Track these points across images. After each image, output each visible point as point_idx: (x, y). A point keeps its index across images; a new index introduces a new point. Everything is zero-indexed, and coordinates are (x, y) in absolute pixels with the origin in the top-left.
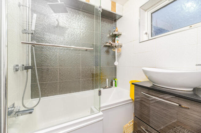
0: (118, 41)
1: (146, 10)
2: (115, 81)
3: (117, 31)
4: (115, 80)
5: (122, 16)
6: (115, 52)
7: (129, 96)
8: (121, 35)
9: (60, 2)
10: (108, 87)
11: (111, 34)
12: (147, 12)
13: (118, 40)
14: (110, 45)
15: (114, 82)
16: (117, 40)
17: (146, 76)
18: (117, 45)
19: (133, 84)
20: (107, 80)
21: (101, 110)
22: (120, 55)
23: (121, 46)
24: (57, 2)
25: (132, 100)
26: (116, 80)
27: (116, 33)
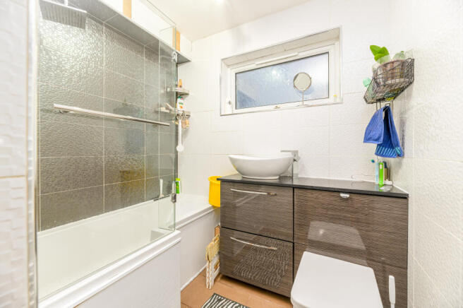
0: (182, 106)
1: (228, 66)
2: (177, 183)
3: (181, 86)
4: (175, 180)
5: (189, 61)
6: (177, 126)
7: (208, 202)
8: (187, 94)
9: (69, 5)
10: (163, 196)
11: (169, 90)
12: (229, 69)
13: (182, 104)
14: (168, 111)
15: (173, 185)
16: (180, 103)
17: (234, 166)
18: (181, 113)
19: (218, 179)
20: (161, 181)
21: (177, 227)
22: (185, 132)
23: (189, 116)
24: (63, 3)
25: (213, 207)
26: (177, 180)
27: (179, 90)
